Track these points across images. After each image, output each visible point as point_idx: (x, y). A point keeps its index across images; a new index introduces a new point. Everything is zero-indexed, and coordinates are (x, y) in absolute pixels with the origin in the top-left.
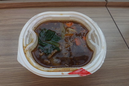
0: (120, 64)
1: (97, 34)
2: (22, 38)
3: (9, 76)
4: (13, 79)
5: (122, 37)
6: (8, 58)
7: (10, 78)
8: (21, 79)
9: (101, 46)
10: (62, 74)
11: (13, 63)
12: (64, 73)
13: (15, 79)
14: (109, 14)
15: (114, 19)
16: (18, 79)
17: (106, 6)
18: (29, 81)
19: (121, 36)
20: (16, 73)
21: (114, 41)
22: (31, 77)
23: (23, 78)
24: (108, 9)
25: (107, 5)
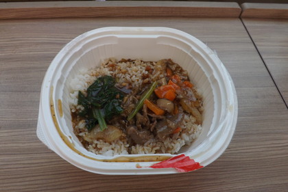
0: (270, 149)
1: (216, 77)
2: (49, 84)
3: (18, 176)
4: (27, 183)
5: (275, 88)
6: (16, 134)
7: (19, 180)
8: (44, 181)
9: (227, 105)
10: (137, 167)
11: (29, 145)
12: (141, 164)
13: (31, 183)
14: (248, 36)
15: (258, 47)
16: (39, 182)
17: (240, 17)
18: (62, 187)
19: (274, 84)
20: (34, 168)
21: (257, 97)
22: (67, 179)
23: (50, 181)
24: (246, 24)
25: (243, 14)
